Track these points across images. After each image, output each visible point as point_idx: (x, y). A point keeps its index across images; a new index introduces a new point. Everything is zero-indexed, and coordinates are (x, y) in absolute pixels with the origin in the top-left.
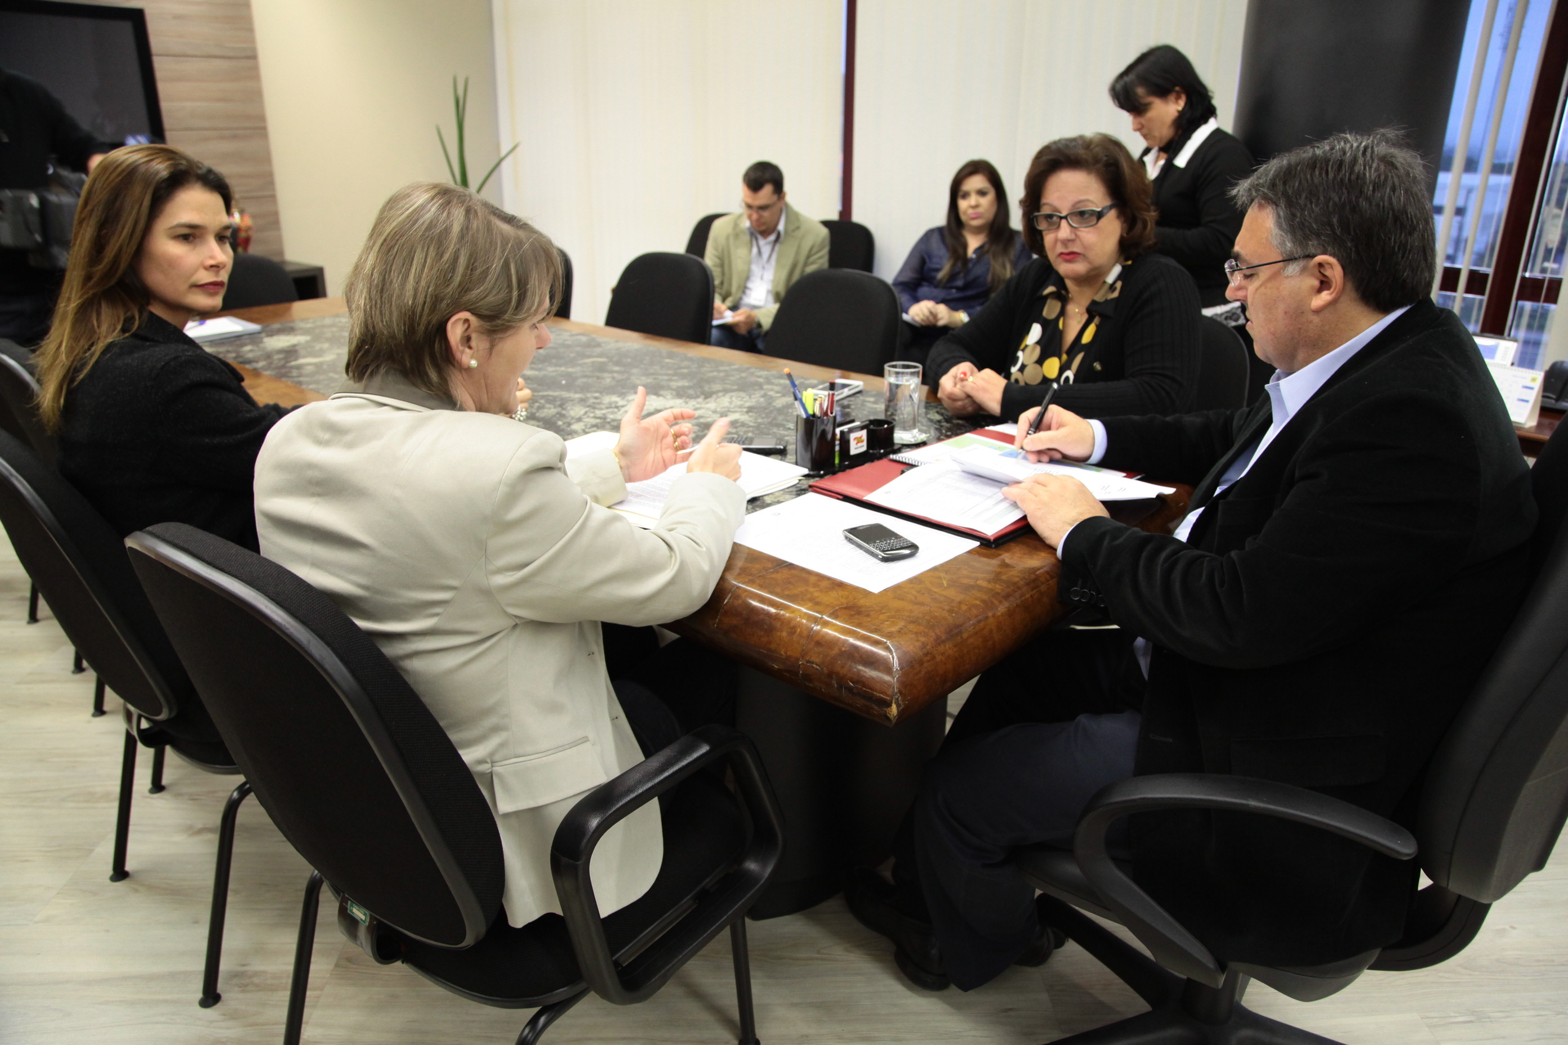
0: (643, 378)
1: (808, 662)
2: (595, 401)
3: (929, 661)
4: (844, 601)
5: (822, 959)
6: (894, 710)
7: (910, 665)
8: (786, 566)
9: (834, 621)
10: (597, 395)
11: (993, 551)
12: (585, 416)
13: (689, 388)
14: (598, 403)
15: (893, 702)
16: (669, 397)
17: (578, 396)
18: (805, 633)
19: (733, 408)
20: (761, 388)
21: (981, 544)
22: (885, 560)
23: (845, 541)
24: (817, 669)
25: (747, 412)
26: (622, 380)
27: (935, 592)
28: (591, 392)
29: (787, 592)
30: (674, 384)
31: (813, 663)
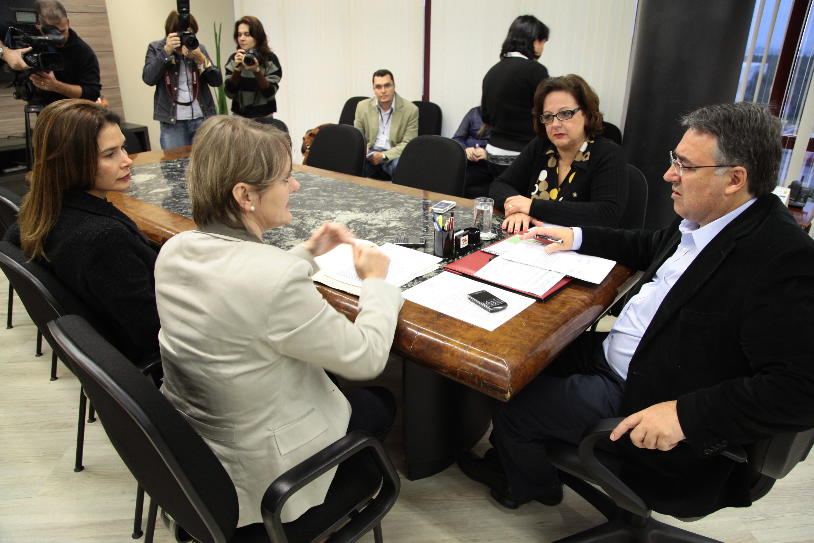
0: (340, 200)
1: (462, 369)
2: (318, 215)
3: (523, 369)
4: (477, 337)
5: (447, 500)
6: (509, 395)
7: (515, 371)
8: (443, 316)
9: (475, 348)
10: (319, 211)
11: (543, 304)
12: (316, 225)
13: (366, 206)
14: (321, 216)
15: (509, 391)
16: (357, 212)
17: (309, 212)
18: (460, 355)
19: (392, 218)
20: (404, 206)
21: (537, 301)
22: (492, 312)
23: (469, 300)
24: (467, 374)
25: (400, 221)
26: (330, 201)
27: (520, 330)
28: (315, 209)
29: (447, 332)
30: (358, 204)
31: (465, 370)
